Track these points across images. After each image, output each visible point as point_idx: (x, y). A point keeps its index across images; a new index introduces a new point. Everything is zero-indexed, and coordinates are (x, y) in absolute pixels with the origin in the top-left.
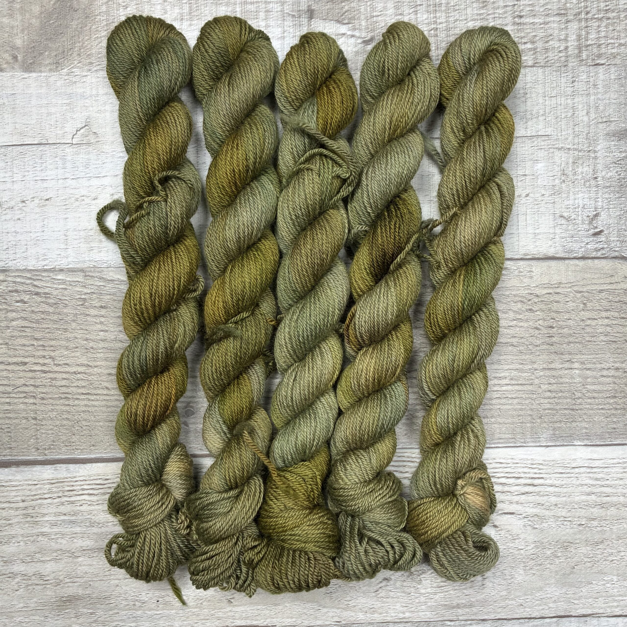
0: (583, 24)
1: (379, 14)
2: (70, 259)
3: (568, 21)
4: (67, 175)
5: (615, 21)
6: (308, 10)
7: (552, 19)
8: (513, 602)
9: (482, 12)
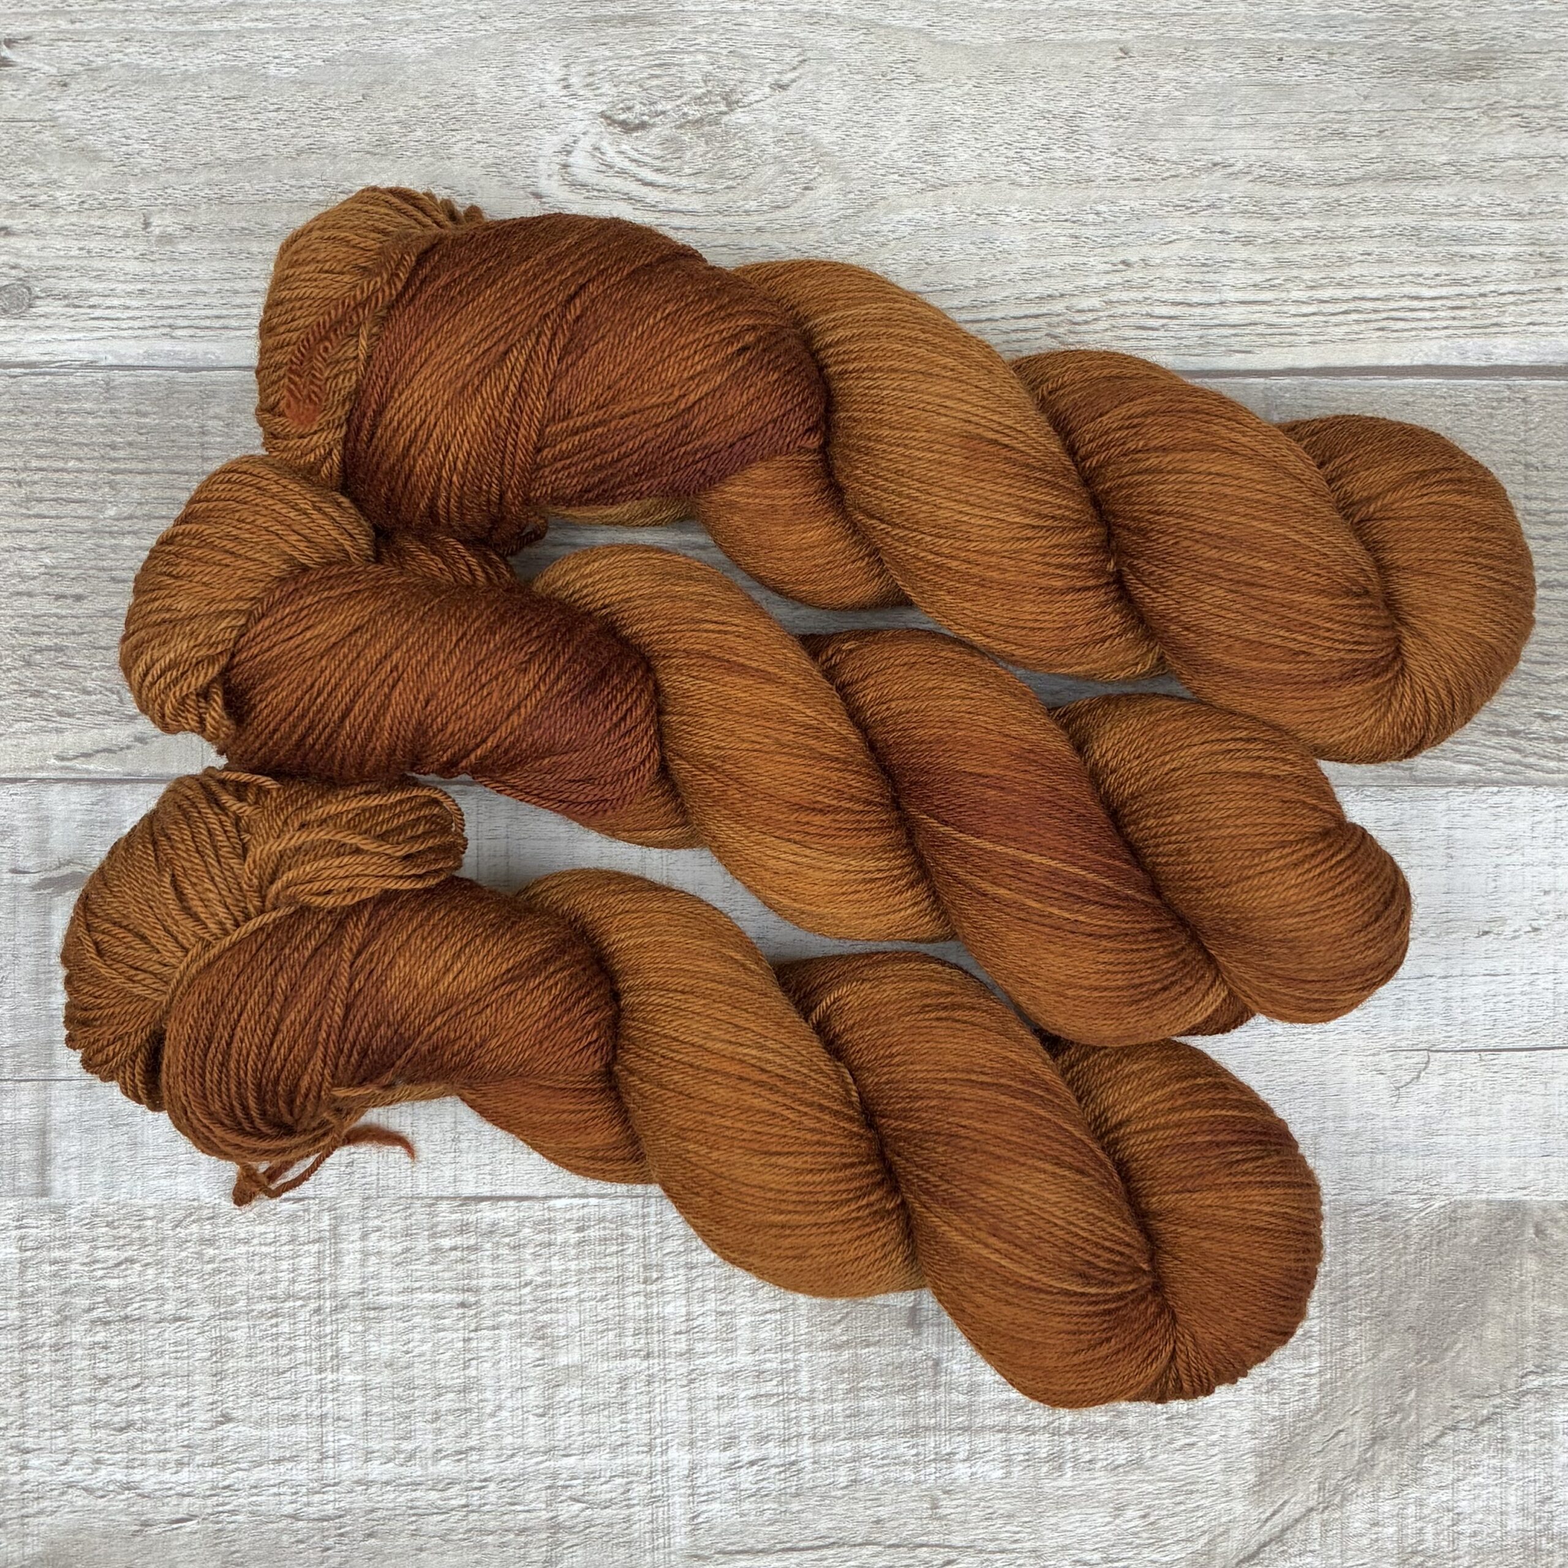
0: (328, 1288)
1: (768, 1316)
2: (1443, 806)
3: (361, 1293)
4: (1442, 984)
5: (257, 1293)
6: (920, 1325)
7: (394, 1299)
8: (500, 24)
9: (547, 1317)
